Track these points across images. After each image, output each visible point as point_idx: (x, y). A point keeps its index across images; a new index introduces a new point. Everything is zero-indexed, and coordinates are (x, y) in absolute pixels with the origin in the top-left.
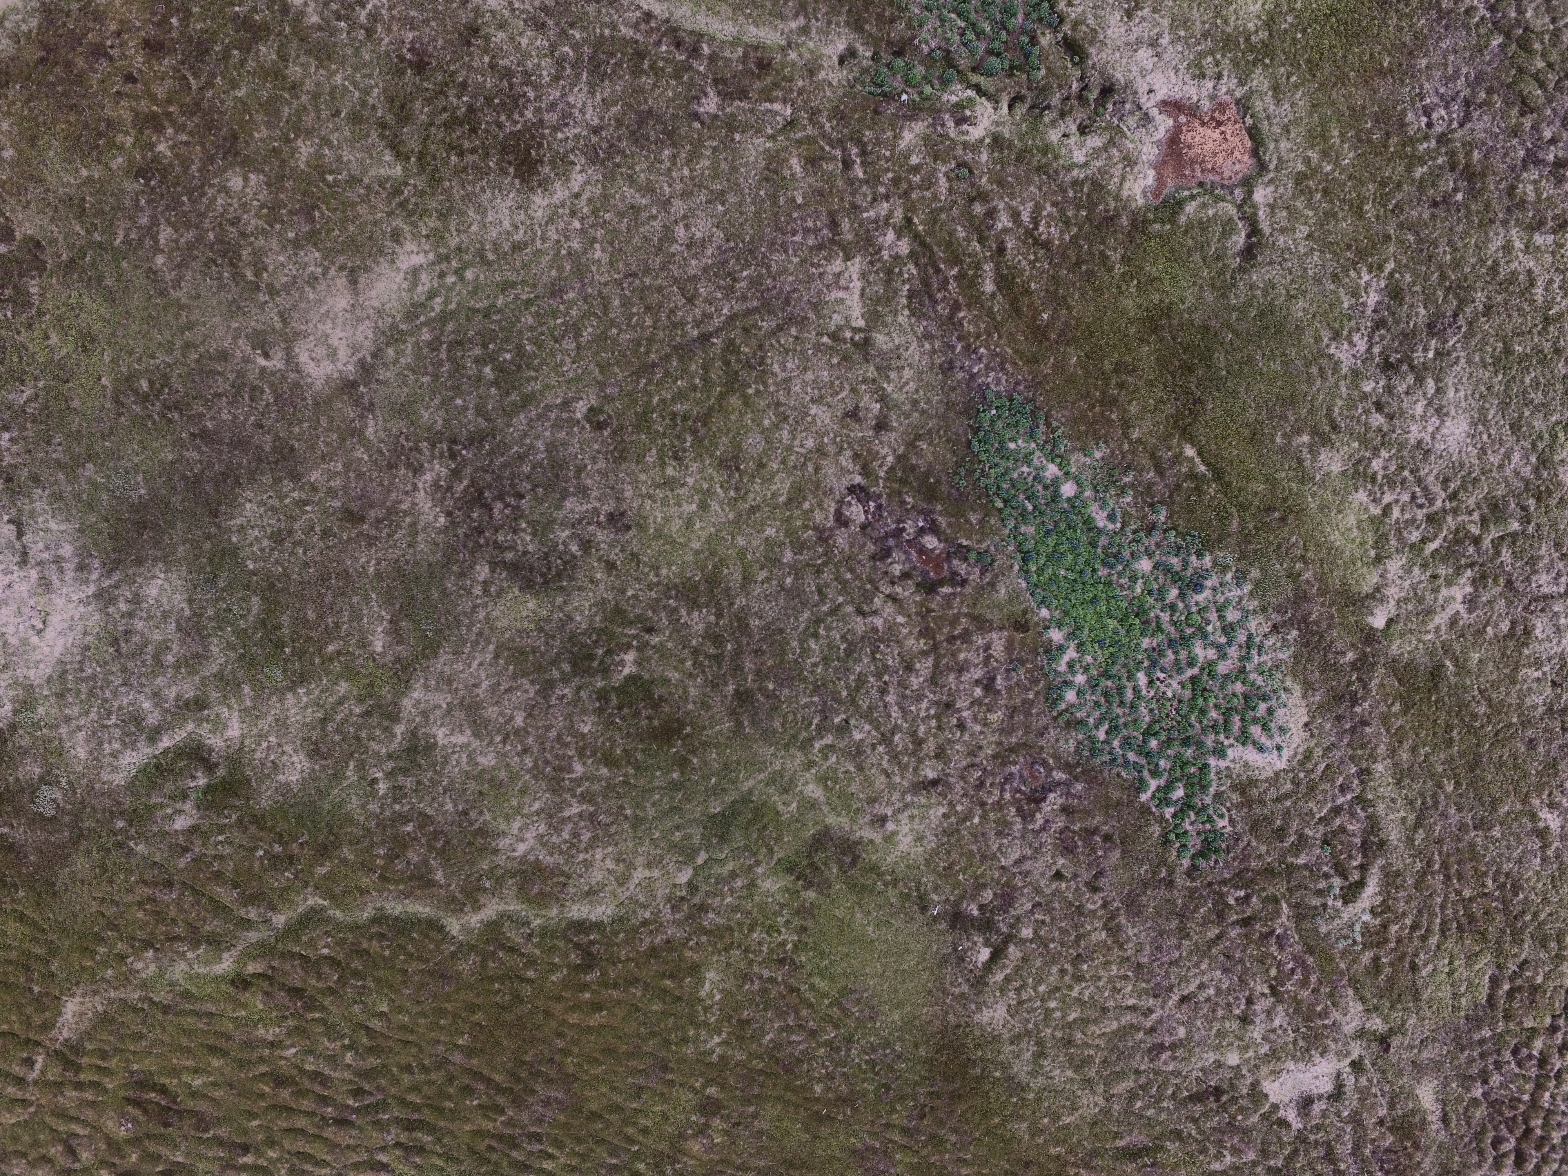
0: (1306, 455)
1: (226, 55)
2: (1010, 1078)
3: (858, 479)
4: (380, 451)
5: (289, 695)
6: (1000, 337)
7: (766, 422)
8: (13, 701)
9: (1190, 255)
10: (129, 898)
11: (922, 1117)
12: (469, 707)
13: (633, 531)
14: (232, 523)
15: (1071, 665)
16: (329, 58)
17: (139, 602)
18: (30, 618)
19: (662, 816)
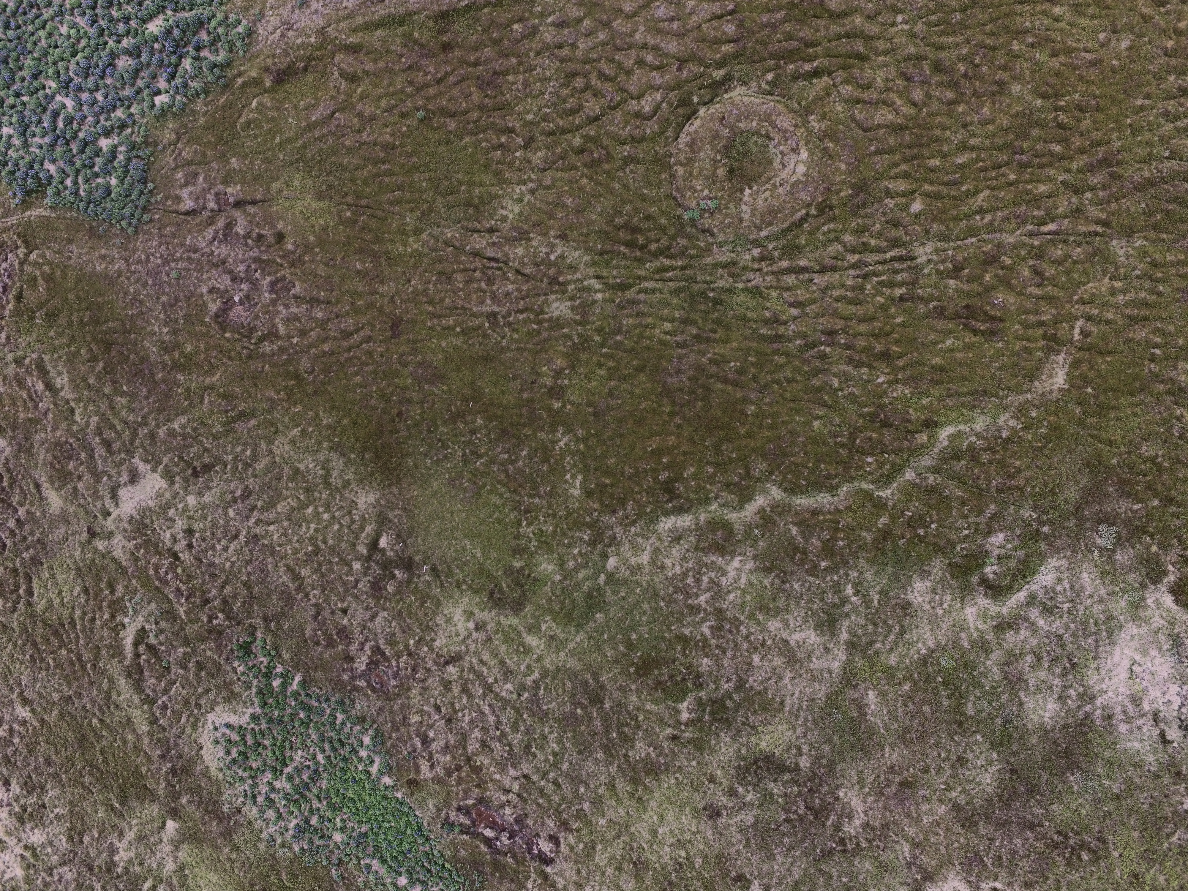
3: (549, 870)
5: (932, 646)
8: (1146, 607)
12: (795, 662)
13: (700, 806)
14: (999, 767)
15: (372, 762)
17: (1060, 698)
18: (1144, 671)
19: (637, 604)
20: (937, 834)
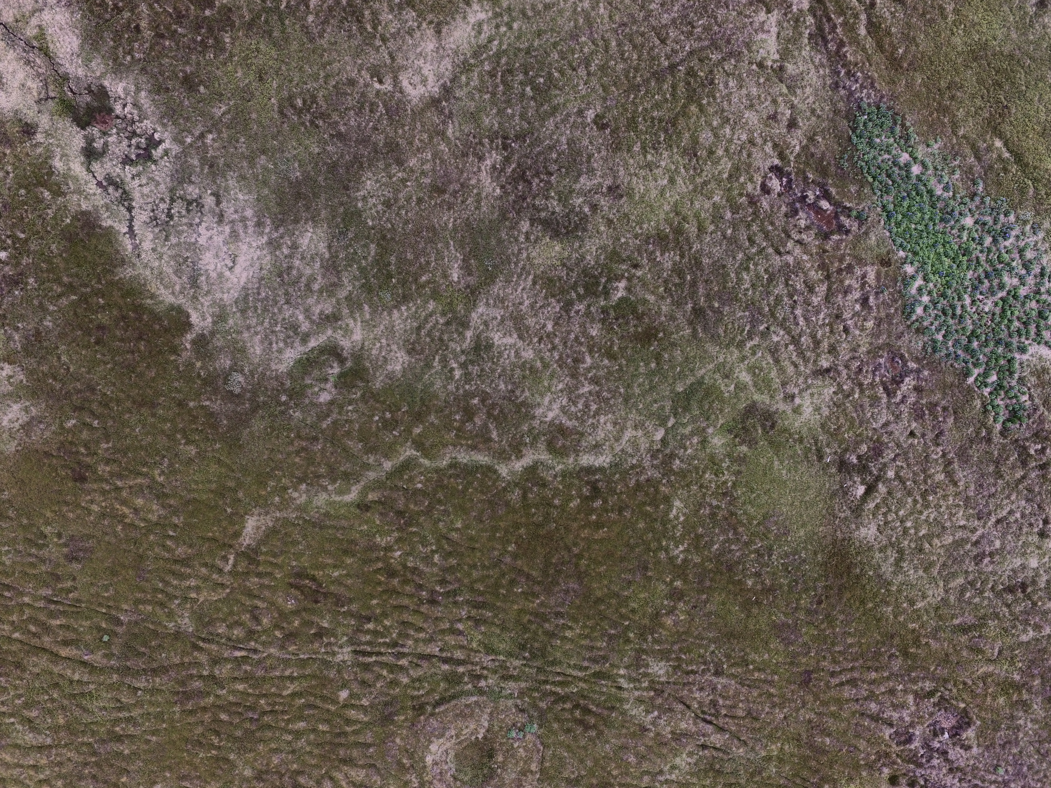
2: (880, 576)
3: (777, 162)
4: (456, 145)
5: (395, 311)
6: (870, 65)
8: (213, 316)
10: (291, 449)
11: (820, 603)
12: (516, 318)
13: (625, 199)
14: (358, 194)
15: (920, 289)
17: (297, 248)
18: (224, 260)
19: (644, 393)
20: (421, 141)
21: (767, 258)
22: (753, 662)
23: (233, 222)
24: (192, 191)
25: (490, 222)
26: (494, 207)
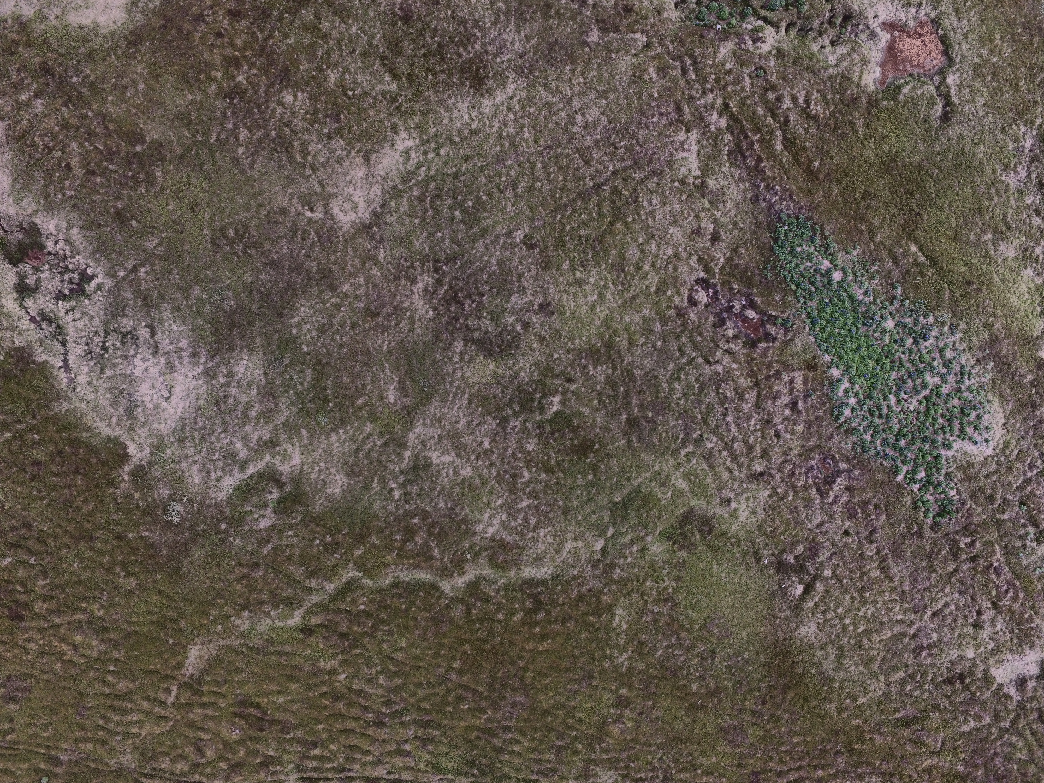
0: (990, 246)
1: (281, 18)
2: (822, 674)
3: (702, 274)
4: (388, 269)
5: (333, 435)
6: (788, 178)
7: (641, 240)
8: (150, 446)
9: (907, 120)
10: (232, 576)
11: (764, 703)
12: (453, 437)
13: (555, 316)
14: (292, 321)
15: (846, 392)
16: (348, 17)
17: (232, 376)
18: (160, 390)
19: (583, 505)
20: (353, 266)
21: (697, 367)
22: (702, 765)
23: (167, 353)
24: (126, 324)
25: (424, 343)
26: (427, 329)
